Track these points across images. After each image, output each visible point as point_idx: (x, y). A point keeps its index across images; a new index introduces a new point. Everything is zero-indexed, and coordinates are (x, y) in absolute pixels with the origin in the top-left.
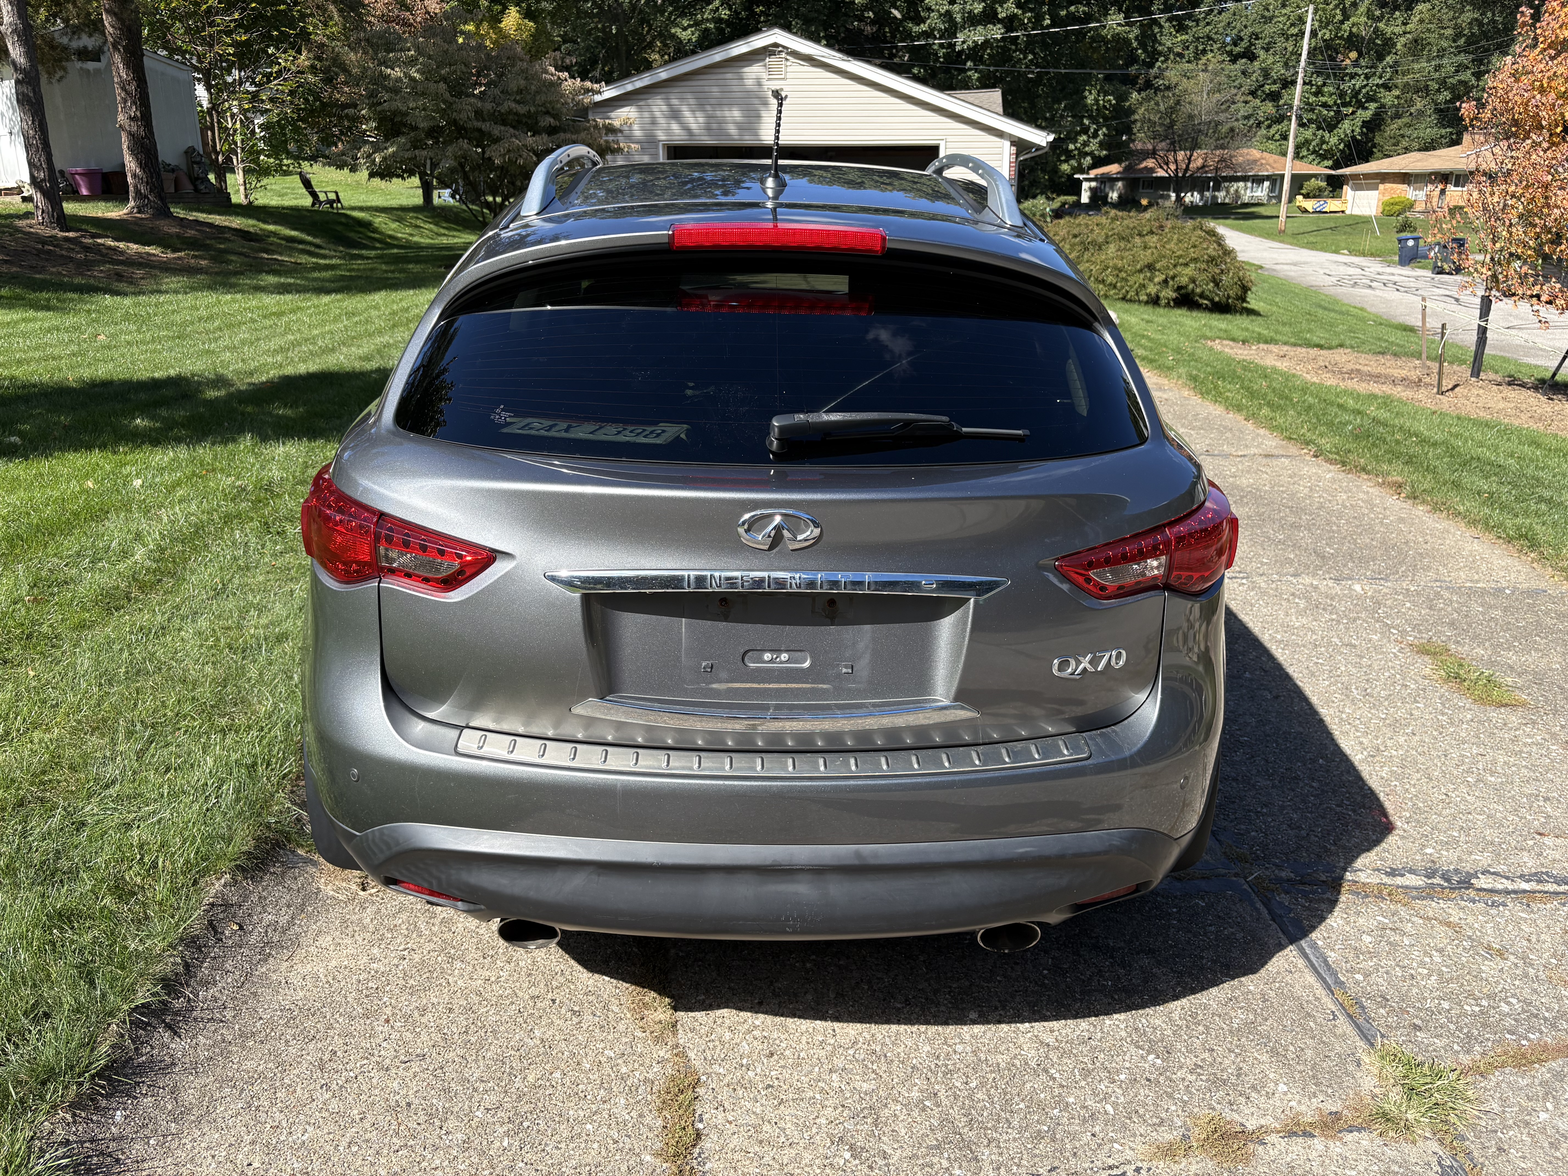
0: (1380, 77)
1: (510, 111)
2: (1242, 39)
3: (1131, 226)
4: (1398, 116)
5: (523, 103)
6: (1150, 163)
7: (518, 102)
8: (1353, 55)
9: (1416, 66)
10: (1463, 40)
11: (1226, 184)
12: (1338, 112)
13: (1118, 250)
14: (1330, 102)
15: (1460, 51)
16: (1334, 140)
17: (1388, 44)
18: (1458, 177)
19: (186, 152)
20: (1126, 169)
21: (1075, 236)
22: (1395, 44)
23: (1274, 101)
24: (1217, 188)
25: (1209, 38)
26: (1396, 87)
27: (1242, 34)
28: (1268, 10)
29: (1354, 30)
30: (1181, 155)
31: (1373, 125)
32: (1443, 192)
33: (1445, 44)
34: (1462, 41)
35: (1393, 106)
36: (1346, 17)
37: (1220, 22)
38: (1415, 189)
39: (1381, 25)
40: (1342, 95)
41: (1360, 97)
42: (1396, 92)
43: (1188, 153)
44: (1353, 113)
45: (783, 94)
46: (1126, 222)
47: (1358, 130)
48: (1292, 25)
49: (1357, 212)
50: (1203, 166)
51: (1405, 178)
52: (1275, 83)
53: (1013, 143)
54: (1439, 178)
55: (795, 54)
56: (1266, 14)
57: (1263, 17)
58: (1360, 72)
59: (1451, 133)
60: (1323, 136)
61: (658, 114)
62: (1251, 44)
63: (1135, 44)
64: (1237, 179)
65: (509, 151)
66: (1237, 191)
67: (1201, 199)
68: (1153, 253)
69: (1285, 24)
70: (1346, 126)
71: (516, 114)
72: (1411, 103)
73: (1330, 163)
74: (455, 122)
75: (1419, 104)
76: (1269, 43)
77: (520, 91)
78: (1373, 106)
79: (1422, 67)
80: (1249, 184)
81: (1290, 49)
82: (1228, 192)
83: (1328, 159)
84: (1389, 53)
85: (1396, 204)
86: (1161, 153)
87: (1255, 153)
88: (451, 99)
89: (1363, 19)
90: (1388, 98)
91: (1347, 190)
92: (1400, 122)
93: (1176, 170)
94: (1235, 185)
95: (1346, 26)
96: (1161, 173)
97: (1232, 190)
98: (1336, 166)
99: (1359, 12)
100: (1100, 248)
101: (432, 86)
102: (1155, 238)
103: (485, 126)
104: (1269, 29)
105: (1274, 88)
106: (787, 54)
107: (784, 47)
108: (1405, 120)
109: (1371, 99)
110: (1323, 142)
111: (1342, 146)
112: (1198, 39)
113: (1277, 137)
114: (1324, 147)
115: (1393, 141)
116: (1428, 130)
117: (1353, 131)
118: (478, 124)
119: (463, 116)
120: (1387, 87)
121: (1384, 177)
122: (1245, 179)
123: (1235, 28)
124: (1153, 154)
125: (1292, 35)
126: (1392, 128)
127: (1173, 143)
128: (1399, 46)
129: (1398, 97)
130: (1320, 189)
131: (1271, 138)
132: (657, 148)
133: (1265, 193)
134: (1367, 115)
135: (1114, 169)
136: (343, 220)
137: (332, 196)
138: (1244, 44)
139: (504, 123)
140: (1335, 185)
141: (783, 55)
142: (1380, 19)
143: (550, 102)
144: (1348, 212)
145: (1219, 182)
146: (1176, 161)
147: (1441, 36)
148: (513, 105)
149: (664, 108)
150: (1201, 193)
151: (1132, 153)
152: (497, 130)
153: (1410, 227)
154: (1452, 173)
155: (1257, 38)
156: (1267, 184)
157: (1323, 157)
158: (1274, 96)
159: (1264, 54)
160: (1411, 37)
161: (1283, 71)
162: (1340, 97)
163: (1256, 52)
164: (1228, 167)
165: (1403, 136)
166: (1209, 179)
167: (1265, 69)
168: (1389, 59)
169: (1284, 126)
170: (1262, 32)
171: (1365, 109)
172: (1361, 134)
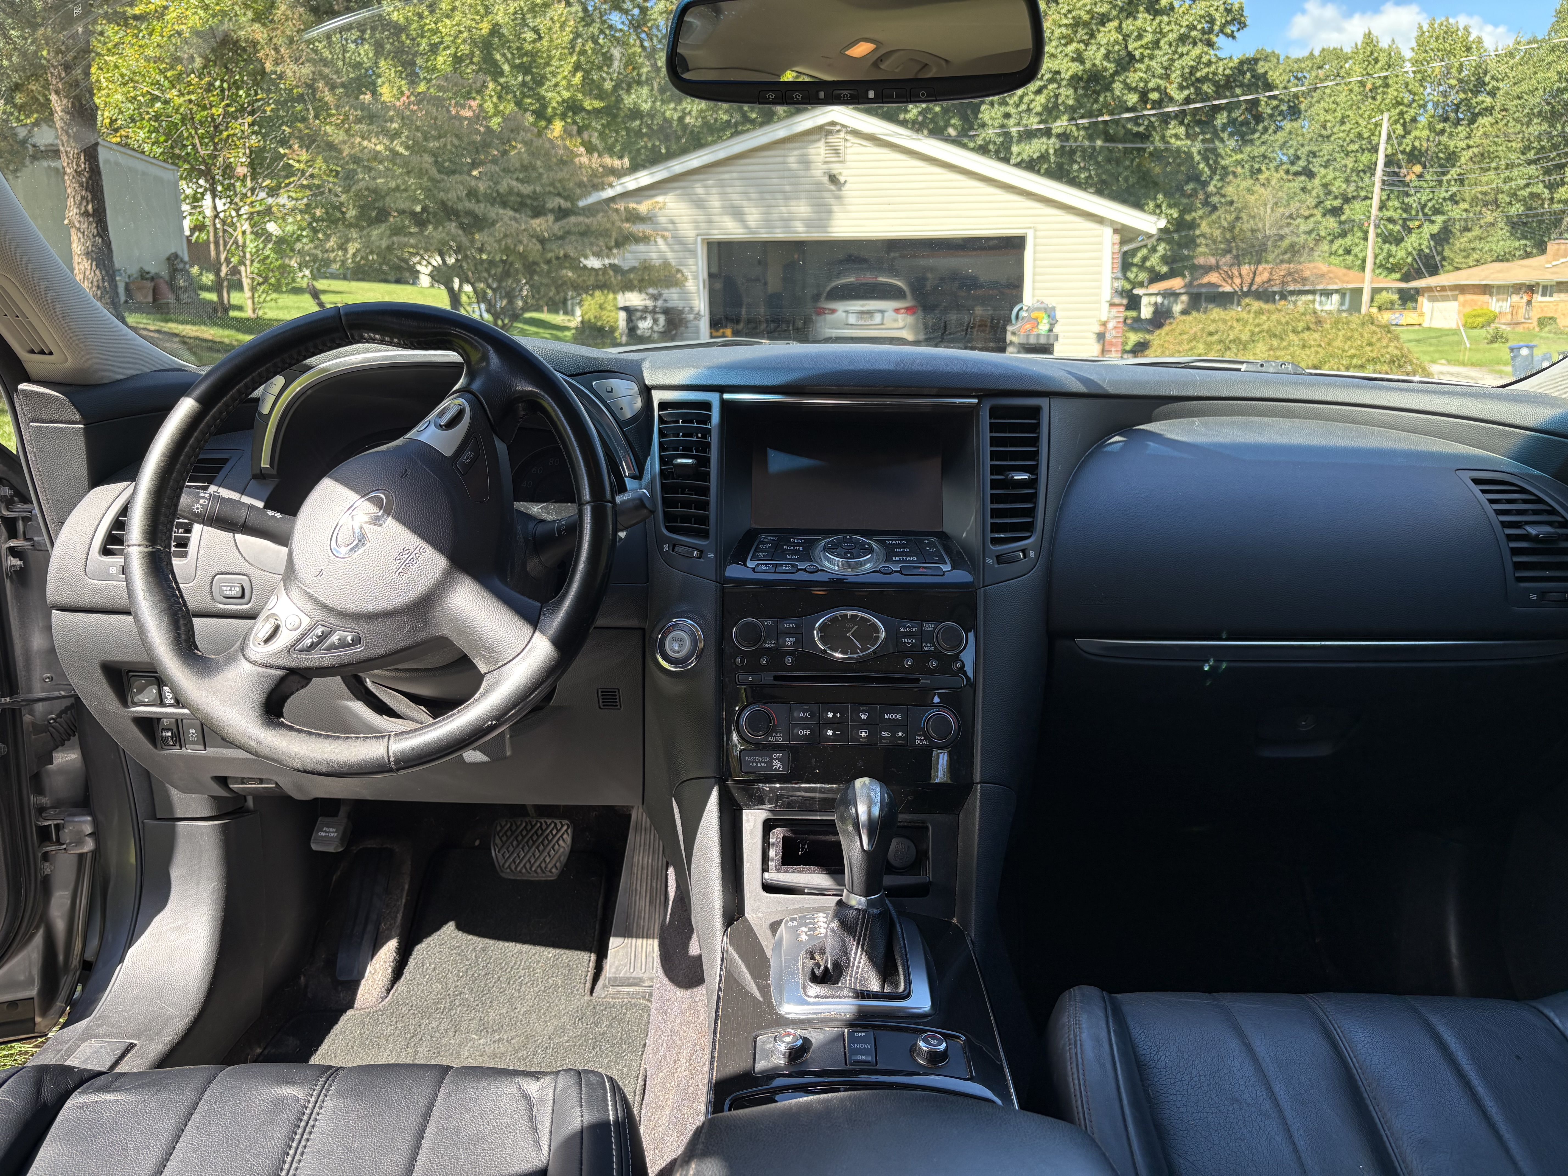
0: (1447, 191)
1: (511, 191)
2: (1298, 158)
3: (1283, 320)
4: (1467, 229)
5: (528, 182)
6: (1213, 277)
8: (1418, 169)
9: (1484, 179)
10: (1533, 152)
11: (1294, 298)
12: (1404, 226)
13: (1270, 349)
14: (1396, 216)
15: (1530, 163)
16: (1401, 254)
17: (1452, 158)
18: (1545, 288)
19: (168, 259)
20: (1190, 285)
21: (1211, 334)
22: (1458, 159)
23: (1335, 216)
25: (1264, 157)
26: (1464, 200)
27: (1299, 153)
28: (1325, 129)
29: (1417, 144)
30: (1246, 269)
31: (1443, 237)
32: (1529, 303)
33: (1513, 156)
34: (1531, 155)
35: (1461, 218)
36: (1407, 132)
37: (1277, 140)
38: (1498, 300)
39: (1444, 139)
40: (1406, 208)
41: (1426, 210)
42: (1465, 206)
43: (1253, 267)
44: (1419, 227)
45: (842, 180)
46: (1274, 317)
47: (1426, 243)
48: (1352, 141)
49: (1436, 324)
50: (1270, 280)
51: (1485, 289)
52: (1336, 198)
53: (1116, 231)
54: (1524, 289)
55: (855, 133)
56: (1324, 132)
57: (1321, 136)
58: (1425, 185)
59: (1526, 245)
60: (1389, 250)
62: (1309, 163)
63: (1197, 158)
64: (1307, 293)
65: (506, 236)
68: (1317, 352)
69: (1344, 140)
70: (1413, 239)
71: (519, 194)
72: (1480, 216)
73: (1398, 276)
74: (443, 203)
75: (1489, 217)
76: (1328, 160)
77: (524, 168)
78: (1439, 219)
79: (1491, 181)
80: (1317, 298)
81: (1350, 165)
84: (1453, 166)
85: (1479, 316)
86: (1225, 268)
87: (1323, 267)
88: (438, 176)
89: (1426, 132)
90: (1456, 212)
91: (1424, 302)
92: (1469, 235)
93: (1241, 284)
94: (1302, 300)
95: (1408, 140)
96: (1228, 289)
98: (1406, 278)
99: (1420, 126)
100: (1245, 348)
101: (415, 159)
102: (1316, 335)
103: (479, 209)
104: (1327, 148)
105: (1337, 203)
106: (847, 132)
107: (843, 126)
108: (1475, 233)
109: (1437, 211)
110: (1390, 255)
111: (1409, 260)
112: (1253, 158)
113: (1341, 252)
114: (1391, 260)
115: (1464, 254)
116: (1501, 243)
117: (1420, 245)
118: (470, 205)
119: (452, 195)
120: (1453, 199)
121: (1462, 289)
122: (1313, 292)
123: (1291, 146)
124: (1217, 267)
125: (1353, 151)
126: (1461, 241)
127: (1237, 257)
128: (1463, 160)
129: (1466, 210)
130: (1392, 303)
131: (1335, 253)
132: (695, 243)
133: (1334, 306)
134: (1435, 228)
135: (1176, 283)
138: (1302, 163)
139: (504, 205)
140: (1408, 298)
141: (842, 135)
142: (1443, 132)
143: (560, 181)
144: (1426, 325)
145: (1285, 297)
146: (1240, 275)
147: (1510, 149)
148: (514, 183)
151: (1194, 268)
152: (494, 212)
153: (1502, 337)
154: (1538, 284)
155: (1315, 156)
156: (1336, 297)
157: (1391, 270)
158: (1336, 212)
159: (1323, 171)
160: (1476, 150)
161: (1344, 186)
162: (1405, 211)
163: (1315, 170)
164: (1295, 280)
165: (1474, 249)
166: (1275, 293)
167: (1325, 186)
168: (1454, 172)
169: (1348, 241)
170: (1320, 151)
171: (1432, 222)
172: (1429, 247)
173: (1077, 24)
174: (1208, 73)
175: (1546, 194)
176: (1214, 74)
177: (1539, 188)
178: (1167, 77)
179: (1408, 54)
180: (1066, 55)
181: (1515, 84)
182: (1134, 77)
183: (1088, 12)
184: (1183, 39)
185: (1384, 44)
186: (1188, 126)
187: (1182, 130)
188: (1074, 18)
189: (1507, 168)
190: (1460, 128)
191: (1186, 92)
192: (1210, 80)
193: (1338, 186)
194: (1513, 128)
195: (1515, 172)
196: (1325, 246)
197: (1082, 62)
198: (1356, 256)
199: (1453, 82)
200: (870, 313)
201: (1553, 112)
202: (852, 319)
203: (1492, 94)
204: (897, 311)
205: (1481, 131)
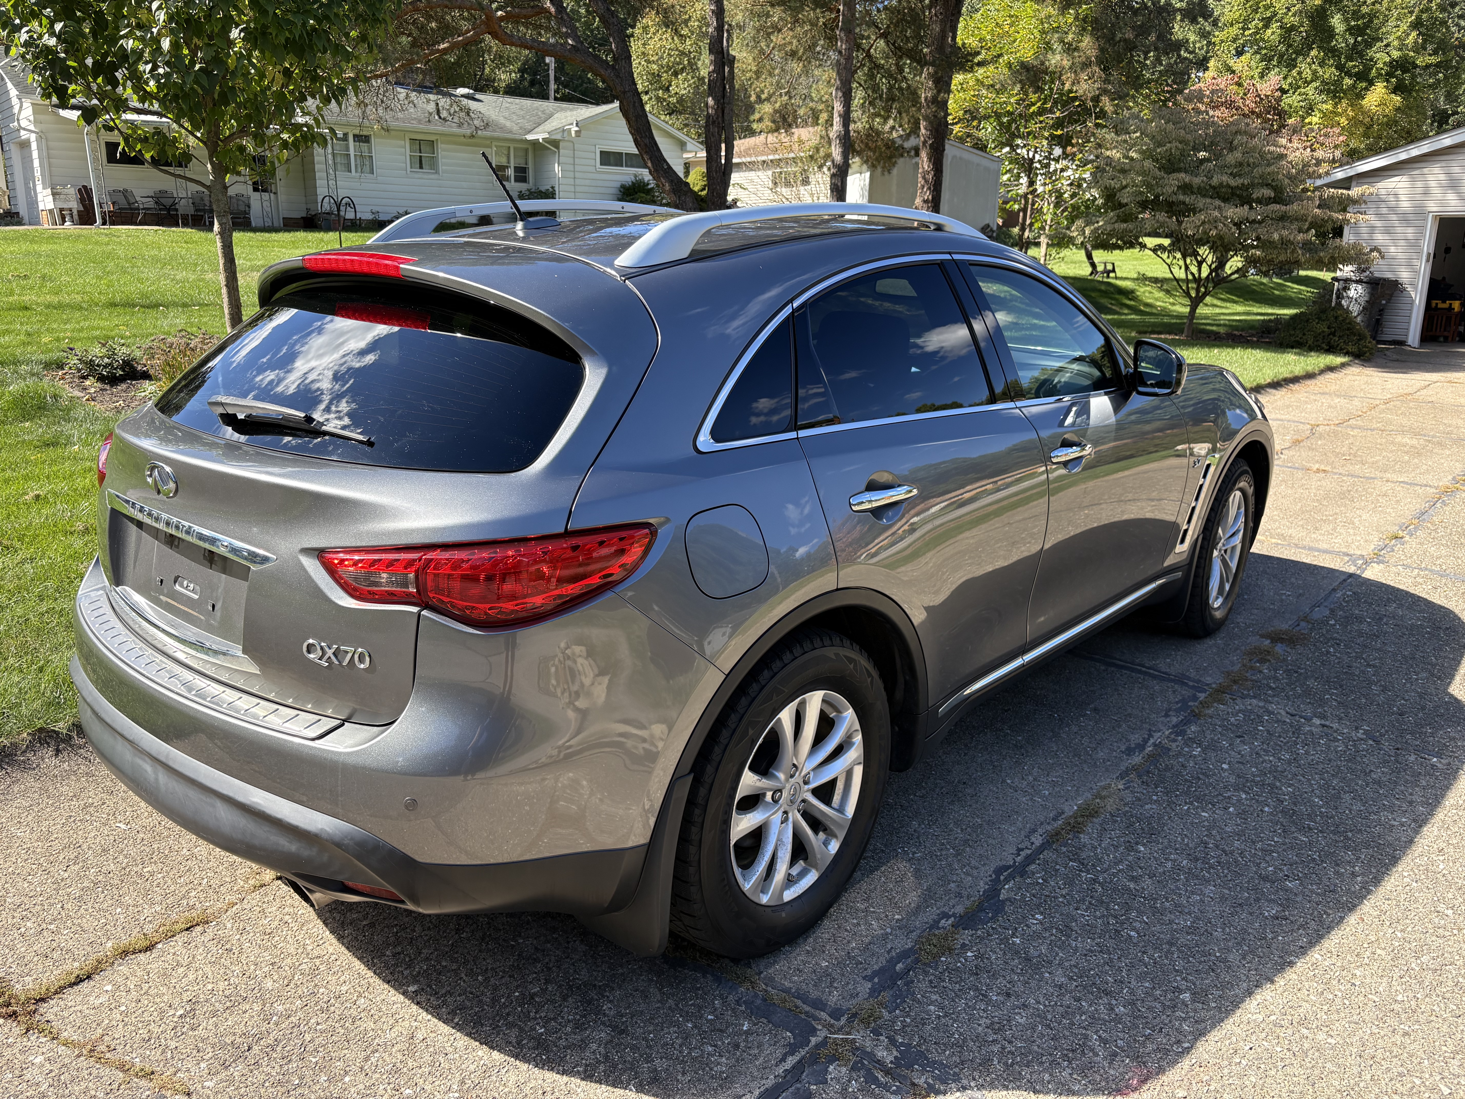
1: (1221, 185)
5: (1239, 175)
7: (1233, 175)
61: (1433, 184)
71: (1229, 187)
74: (1159, 196)
88: (1160, 175)
103: (1189, 199)
118: (1182, 198)
119: (1167, 190)
132: (1425, 219)
136: (1103, 288)
137: (1109, 267)
139: (1217, 195)
148: (1225, 178)
149: (1442, 177)
152: (1202, 203)
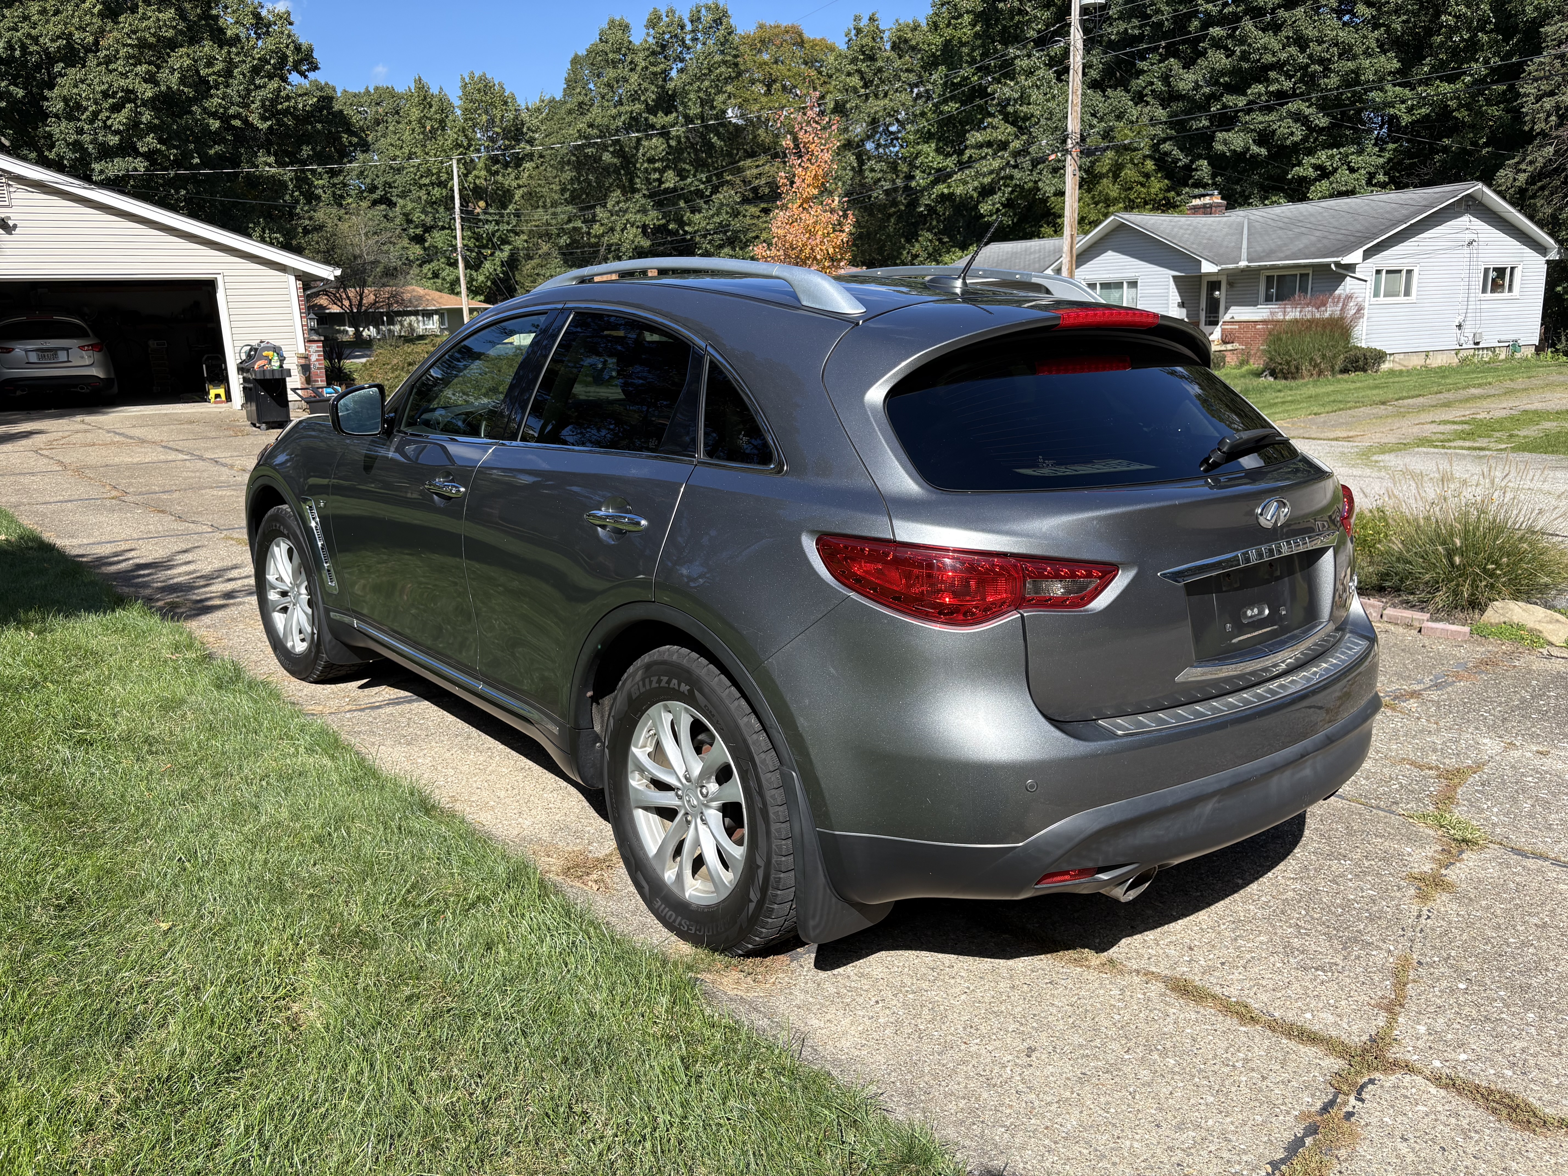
0: (508, 224)
2: (376, 187)
4: (530, 258)
8: (482, 204)
9: (536, 215)
11: (400, 319)
12: (479, 253)
15: (568, 202)
16: (481, 278)
17: (508, 195)
22: (513, 196)
23: (419, 243)
24: (391, 322)
25: (344, 184)
26: (523, 232)
27: (376, 183)
28: (395, 162)
29: (478, 182)
30: (351, 292)
31: (512, 263)
33: (555, 196)
34: (567, 195)
35: (524, 248)
36: (468, 171)
37: (354, 170)
39: (499, 178)
40: (480, 238)
41: (495, 240)
42: (524, 237)
43: (358, 290)
44: (492, 254)
47: (499, 269)
48: (422, 175)
52: (416, 227)
53: (298, 278)
55: (20, 179)
57: (391, 167)
58: (491, 219)
60: (472, 275)
62: (387, 192)
64: (410, 313)
66: (410, 324)
67: (378, 333)
69: (415, 174)
70: (487, 265)
72: (537, 247)
73: (482, 298)
75: (545, 247)
76: (404, 192)
78: (507, 248)
79: (540, 216)
80: (420, 318)
81: (424, 197)
82: (402, 325)
83: (481, 294)
84: (510, 202)
87: (418, 290)
89: (483, 173)
90: (519, 241)
92: (533, 263)
93: (351, 305)
94: (407, 320)
95: (472, 178)
96: (336, 309)
97: (406, 323)
99: (477, 167)
104: (400, 180)
105: (419, 231)
106: (8, 178)
108: (536, 261)
109: (504, 242)
110: (473, 279)
111: (489, 283)
112: (333, 185)
113: (430, 275)
114: (477, 284)
117: (495, 270)
120: (515, 232)
122: (416, 313)
123: (367, 176)
124: (324, 291)
125: (425, 185)
126: (528, 267)
127: (342, 281)
128: (517, 198)
129: (526, 241)
131: (425, 277)
133: (437, 325)
134: (504, 255)
138: (380, 192)
142: (497, 173)
145: (391, 319)
146: (348, 298)
147: (551, 190)
150: (376, 326)
155: (390, 187)
156: (436, 317)
158: (419, 240)
159: (401, 202)
160: (525, 190)
161: (423, 217)
162: (477, 240)
163: (394, 199)
164: (397, 302)
165: (538, 275)
166: (382, 314)
167: (406, 215)
168: (511, 208)
169: (434, 265)
170: (394, 182)
171: (502, 250)
172: (503, 272)
173: (142, 45)
174: (289, 107)
175: (585, 229)
176: (294, 108)
177: (579, 224)
178: (246, 106)
179: (457, 102)
180: (136, 74)
181: (547, 136)
182: (213, 103)
183: (154, 35)
184: (256, 70)
185: (434, 90)
186: (275, 155)
187: (271, 159)
188: (137, 38)
189: (552, 206)
190: (510, 170)
191: (269, 123)
192: (291, 114)
193: (417, 216)
194: (550, 173)
195: (559, 210)
196: (415, 270)
197: (156, 84)
198: (444, 279)
199: (497, 130)
200: (55, 350)
201: (578, 162)
202: (33, 357)
203: (531, 142)
204: (81, 348)
205: (526, 174)
